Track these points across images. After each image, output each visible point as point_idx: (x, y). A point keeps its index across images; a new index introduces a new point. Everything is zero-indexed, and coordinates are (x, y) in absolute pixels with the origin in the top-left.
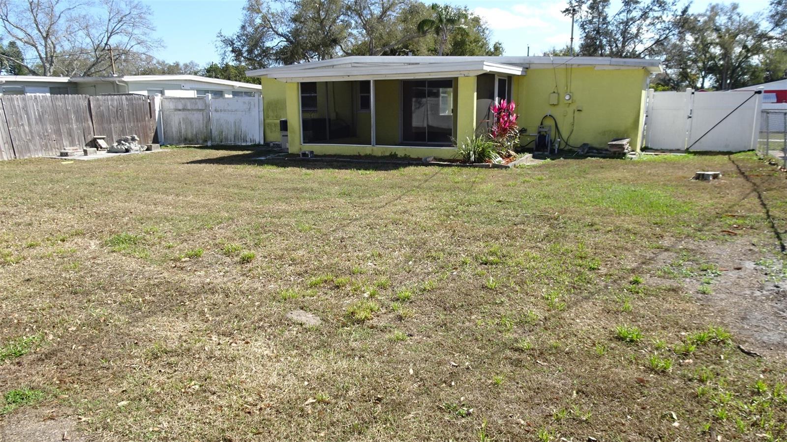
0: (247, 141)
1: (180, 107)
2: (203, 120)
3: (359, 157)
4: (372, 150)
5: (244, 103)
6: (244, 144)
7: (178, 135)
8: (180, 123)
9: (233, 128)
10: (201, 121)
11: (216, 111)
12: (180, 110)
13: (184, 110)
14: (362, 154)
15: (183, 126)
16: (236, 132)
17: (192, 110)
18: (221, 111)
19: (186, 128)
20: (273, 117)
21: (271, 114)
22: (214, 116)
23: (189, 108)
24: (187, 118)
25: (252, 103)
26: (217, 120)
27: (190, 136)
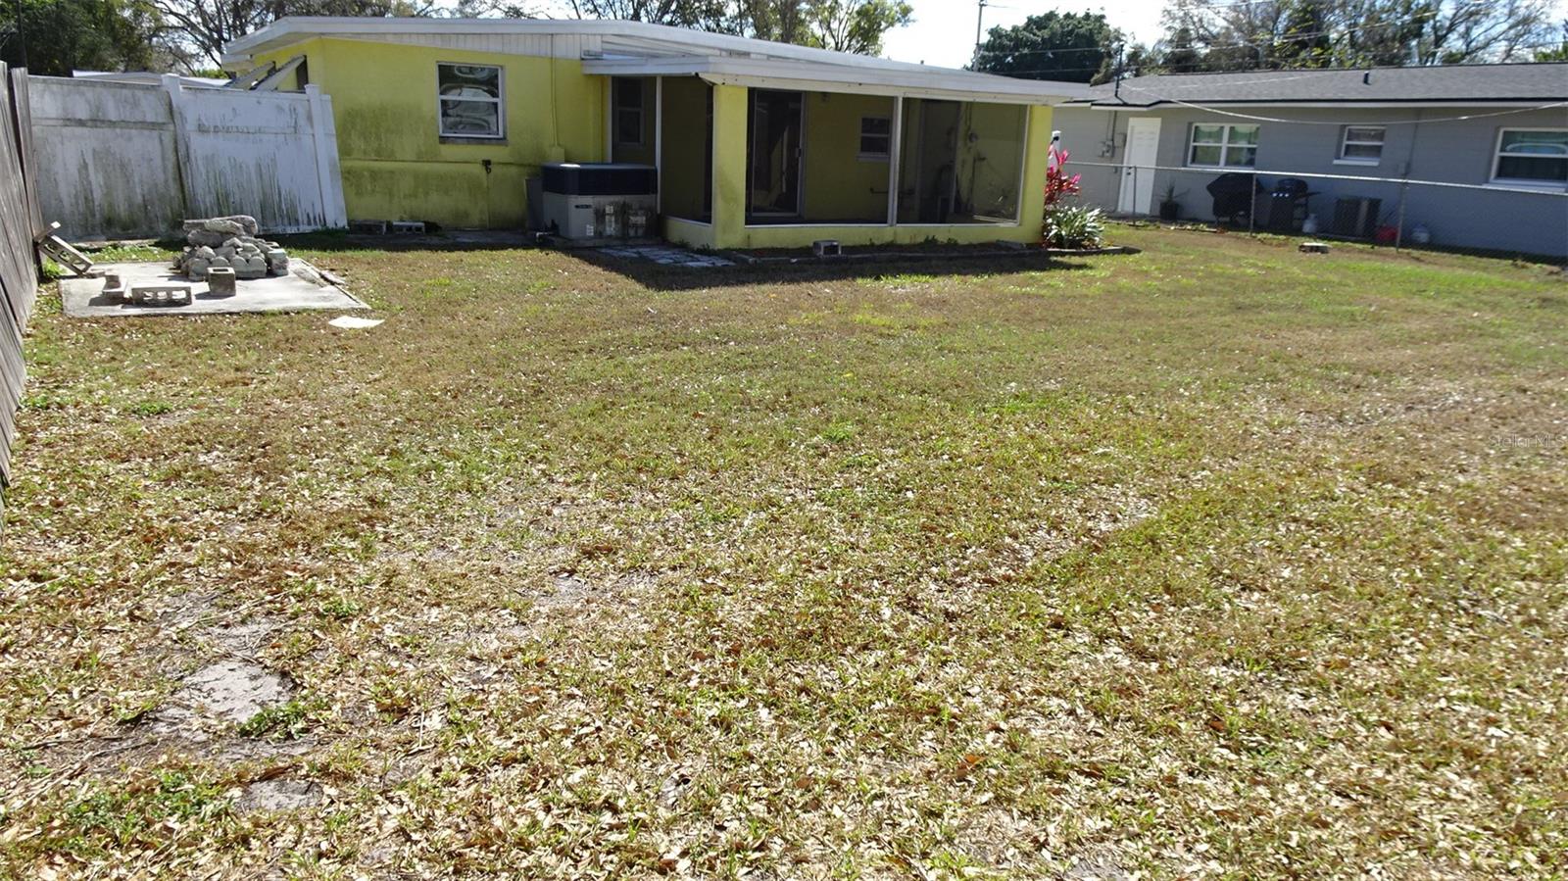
0: (297, 222)
1: (83, 113)
2: (163, 159)
3: (871, 248)
4: (895, 234)
5: (280, 109)
6: (291, 230)
7: (82, 208)
8: (85, 166)
9: (256, 185)
10: (158, 161)
11: (202, 129)
12: (81, 123)
13: (96, 122)
14: (877, 243)
15: (96, 179)
16: (264, 194)
17: (124, 124)
18: (216, 130)
19: (108, 186)
20: (365, 153)
21: (357, 143)
22: (200, 146)
23: (113, 116)
24: (108, 151)
25: (301, 111)
26: (210, 160)
27: (122, 210)
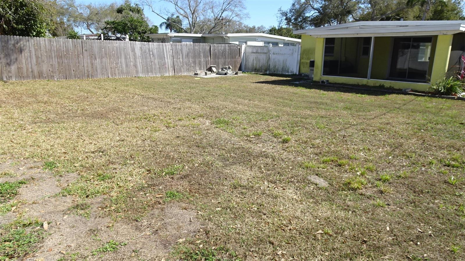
0: (289, 72)
1: (255, 51)
2: (266, 59)
3: (358, 86)
4: (367, 82)
5: (290, 50)
6: (287, 74)
7: (252, 67)
8: (254, 60)
9: (282, 65)
10: (265, 60)
11: (274, 54)
12: (254, 53)
13: (257, 53)
14: (360, 84)
15: (255, 62)
16: (283, 66)
17: (261, 53)
18: (276, 54)
19: (256, 63)
20: (306, 58)
21: (305, 56)
22: (272, 56)
23: (259, 52)
24: (258, 57)
25: (294, 50)
26: (274, 59)
27: (258, 67)
